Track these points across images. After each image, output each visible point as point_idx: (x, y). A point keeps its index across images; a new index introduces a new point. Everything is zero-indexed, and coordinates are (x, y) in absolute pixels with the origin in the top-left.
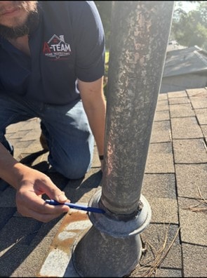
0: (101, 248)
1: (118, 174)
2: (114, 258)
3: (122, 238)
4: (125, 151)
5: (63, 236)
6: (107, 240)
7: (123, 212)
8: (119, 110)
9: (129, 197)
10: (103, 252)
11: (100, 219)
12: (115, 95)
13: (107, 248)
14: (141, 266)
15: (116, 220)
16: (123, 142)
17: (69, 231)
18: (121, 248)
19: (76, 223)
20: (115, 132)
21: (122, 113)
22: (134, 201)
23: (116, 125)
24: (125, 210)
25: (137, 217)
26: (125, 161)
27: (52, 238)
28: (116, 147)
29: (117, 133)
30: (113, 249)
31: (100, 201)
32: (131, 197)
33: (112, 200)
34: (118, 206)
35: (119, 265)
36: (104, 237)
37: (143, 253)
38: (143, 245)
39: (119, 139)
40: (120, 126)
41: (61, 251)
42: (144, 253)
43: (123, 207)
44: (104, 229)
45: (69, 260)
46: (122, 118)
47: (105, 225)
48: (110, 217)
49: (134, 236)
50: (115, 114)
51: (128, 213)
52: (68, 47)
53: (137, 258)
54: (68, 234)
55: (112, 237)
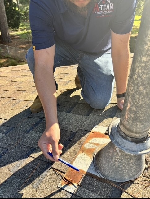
0: (115, 158)
1: (136, 109)
2: (124, 167)
3: (132, 154)
4: (145, 91)
5: (87, 146)
6: (120, 154)
7: (136, 136)
8: (144, 59)
9: (142, 126)
10: (116, 161)
11: (117, 139)
12: (143, 47)
13: (120, 159)
14: (144, 176)
15: (129, 141)
16: (144, 85)
17: (92, 143)
18: (130, 161)
19: (97, 139)
20: (139, 76)
21: (147, 62)
22: (145, 130)
23: (140, 71)
24: (137, 135)
25: (145, 141)
26: (143, 99)
27: (81, 145)
28: (138, 88)
29: (140, 77)
30: (124, 160)
31: (118, 126)
32: (143, 127)
33: (128, 127)
34: (132, 131)
35: (127, 172)
36: (118, 151)
37: (145, 168)
38: (147, 163)
39: (141, 82)
40: (143, 72)
41: (86, 155)
42: (147, 169)
43: (136, 133)
44: (120, 145)
45: (91, 162)
46: (146, 66)
47: (120, 143)
48: (125, 138)
49: (141, 155)
50: (140, 62)
51: (139, 138)
52: (112, 6)
53: (141, 171)
54: (91, 145)
55: (124, 153)
